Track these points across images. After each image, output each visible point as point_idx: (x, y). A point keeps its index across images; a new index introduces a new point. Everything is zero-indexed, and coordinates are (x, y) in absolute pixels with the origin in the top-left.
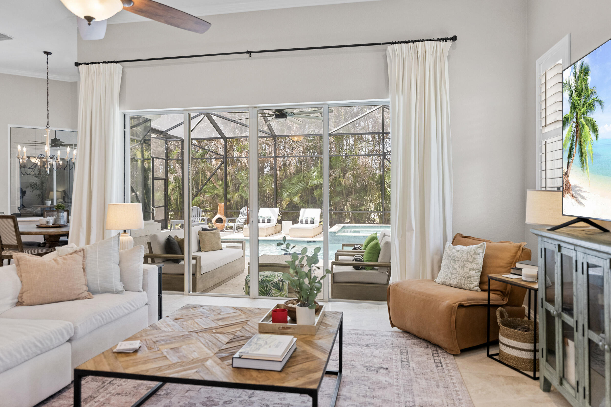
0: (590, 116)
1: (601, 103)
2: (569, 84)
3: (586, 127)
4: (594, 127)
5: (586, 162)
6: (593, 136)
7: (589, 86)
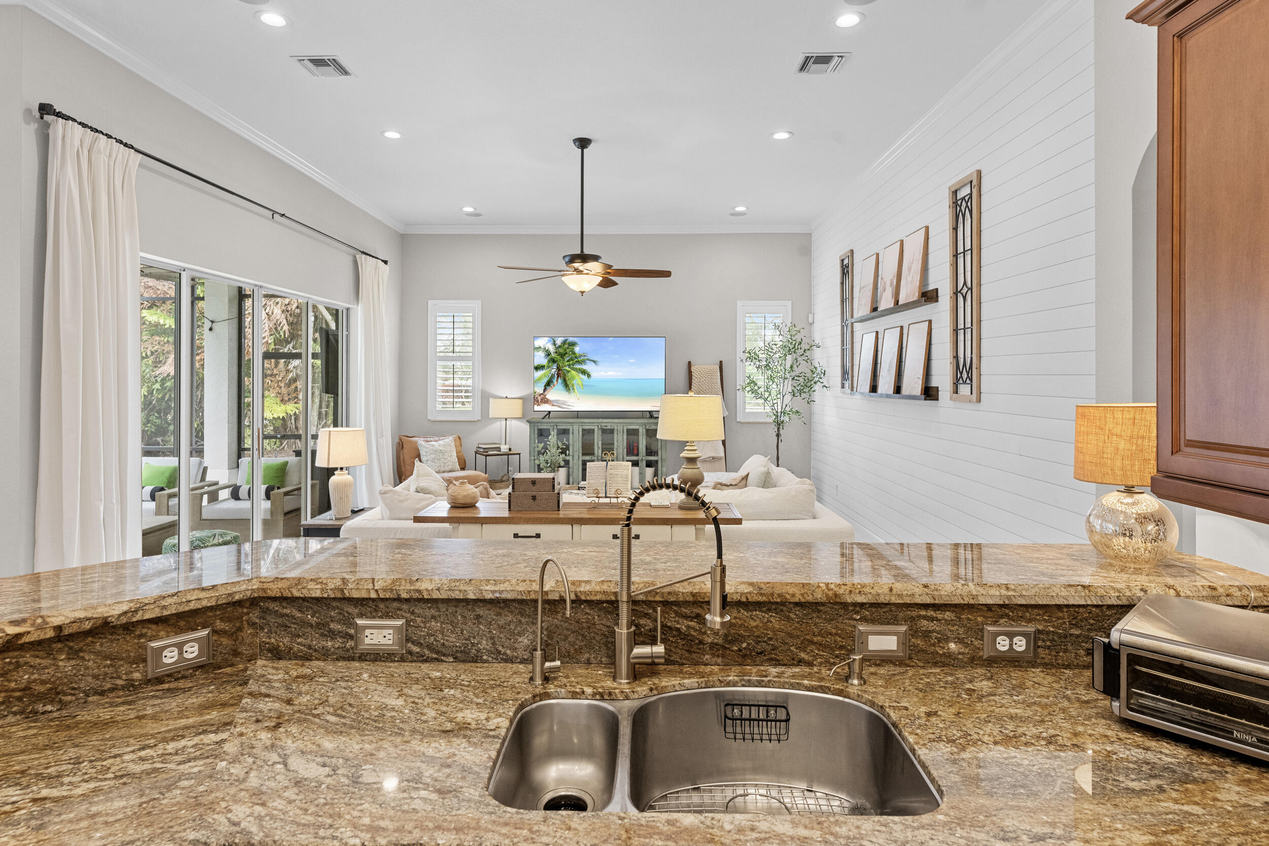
0: (578, 366)
1: (594, 362)
2: (545, 349)
3: (573, 372)
4: (584, 372)
5: (573, 389)
6: (585, 377)
7: (576, 352)
